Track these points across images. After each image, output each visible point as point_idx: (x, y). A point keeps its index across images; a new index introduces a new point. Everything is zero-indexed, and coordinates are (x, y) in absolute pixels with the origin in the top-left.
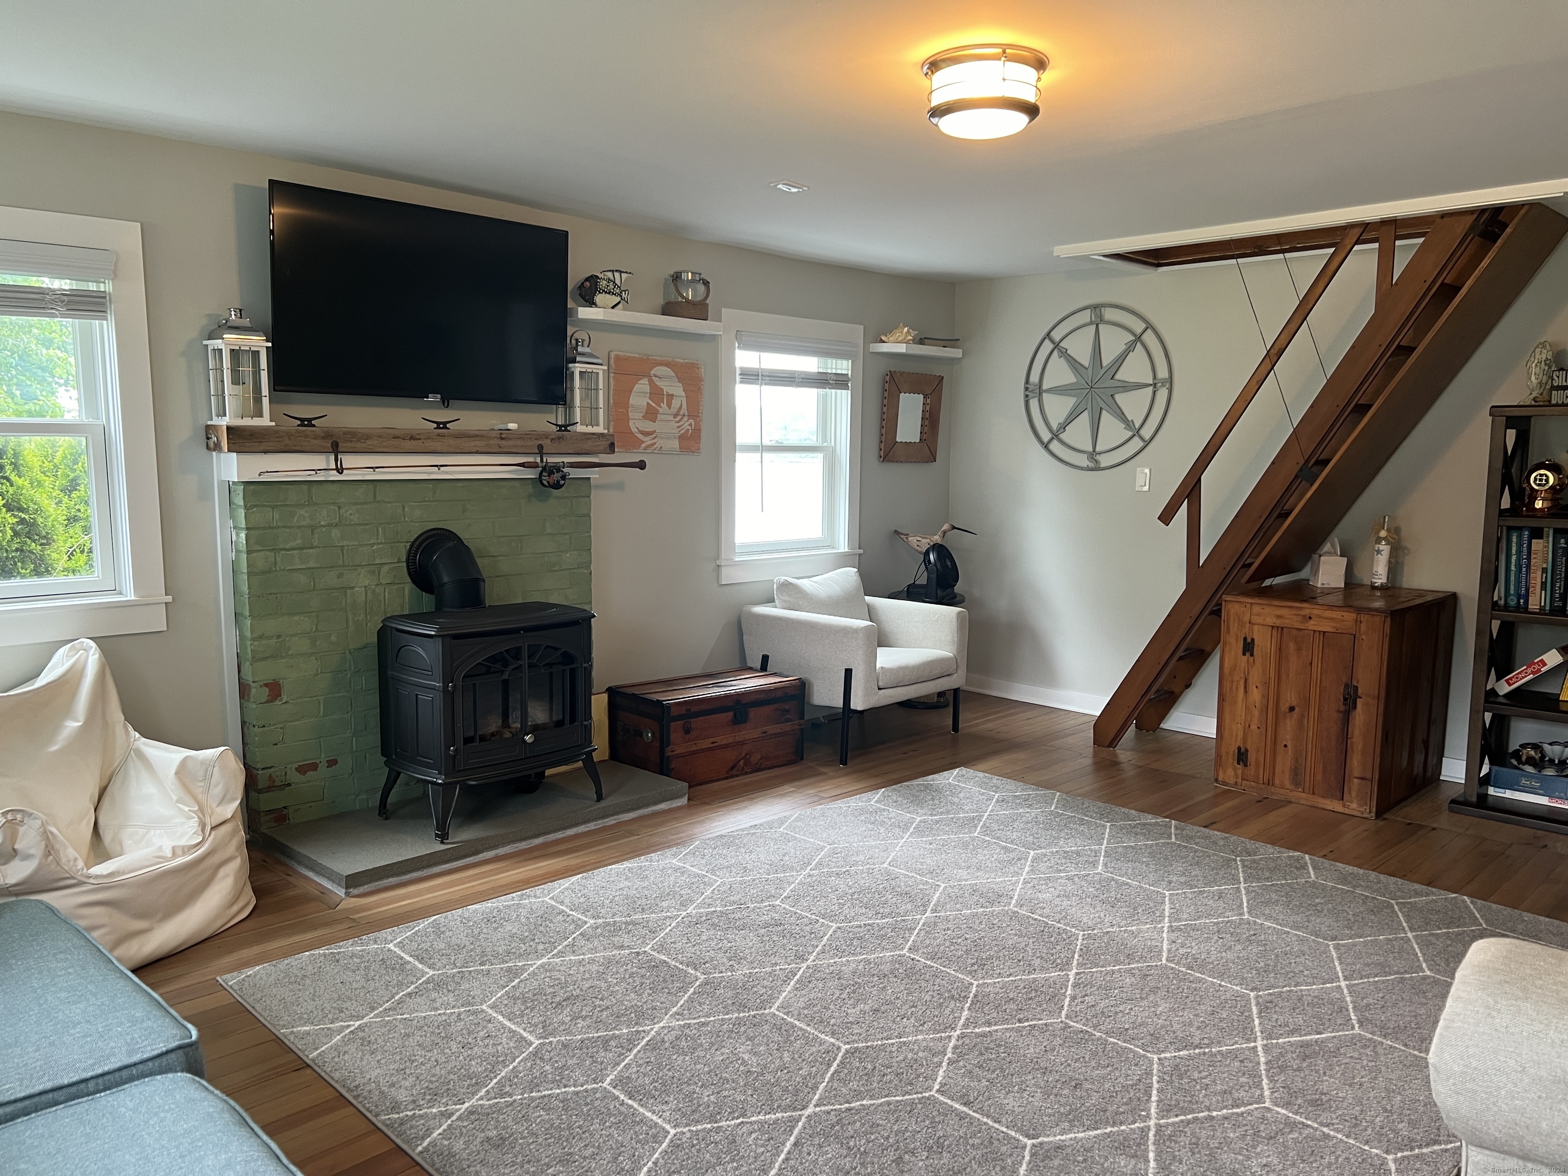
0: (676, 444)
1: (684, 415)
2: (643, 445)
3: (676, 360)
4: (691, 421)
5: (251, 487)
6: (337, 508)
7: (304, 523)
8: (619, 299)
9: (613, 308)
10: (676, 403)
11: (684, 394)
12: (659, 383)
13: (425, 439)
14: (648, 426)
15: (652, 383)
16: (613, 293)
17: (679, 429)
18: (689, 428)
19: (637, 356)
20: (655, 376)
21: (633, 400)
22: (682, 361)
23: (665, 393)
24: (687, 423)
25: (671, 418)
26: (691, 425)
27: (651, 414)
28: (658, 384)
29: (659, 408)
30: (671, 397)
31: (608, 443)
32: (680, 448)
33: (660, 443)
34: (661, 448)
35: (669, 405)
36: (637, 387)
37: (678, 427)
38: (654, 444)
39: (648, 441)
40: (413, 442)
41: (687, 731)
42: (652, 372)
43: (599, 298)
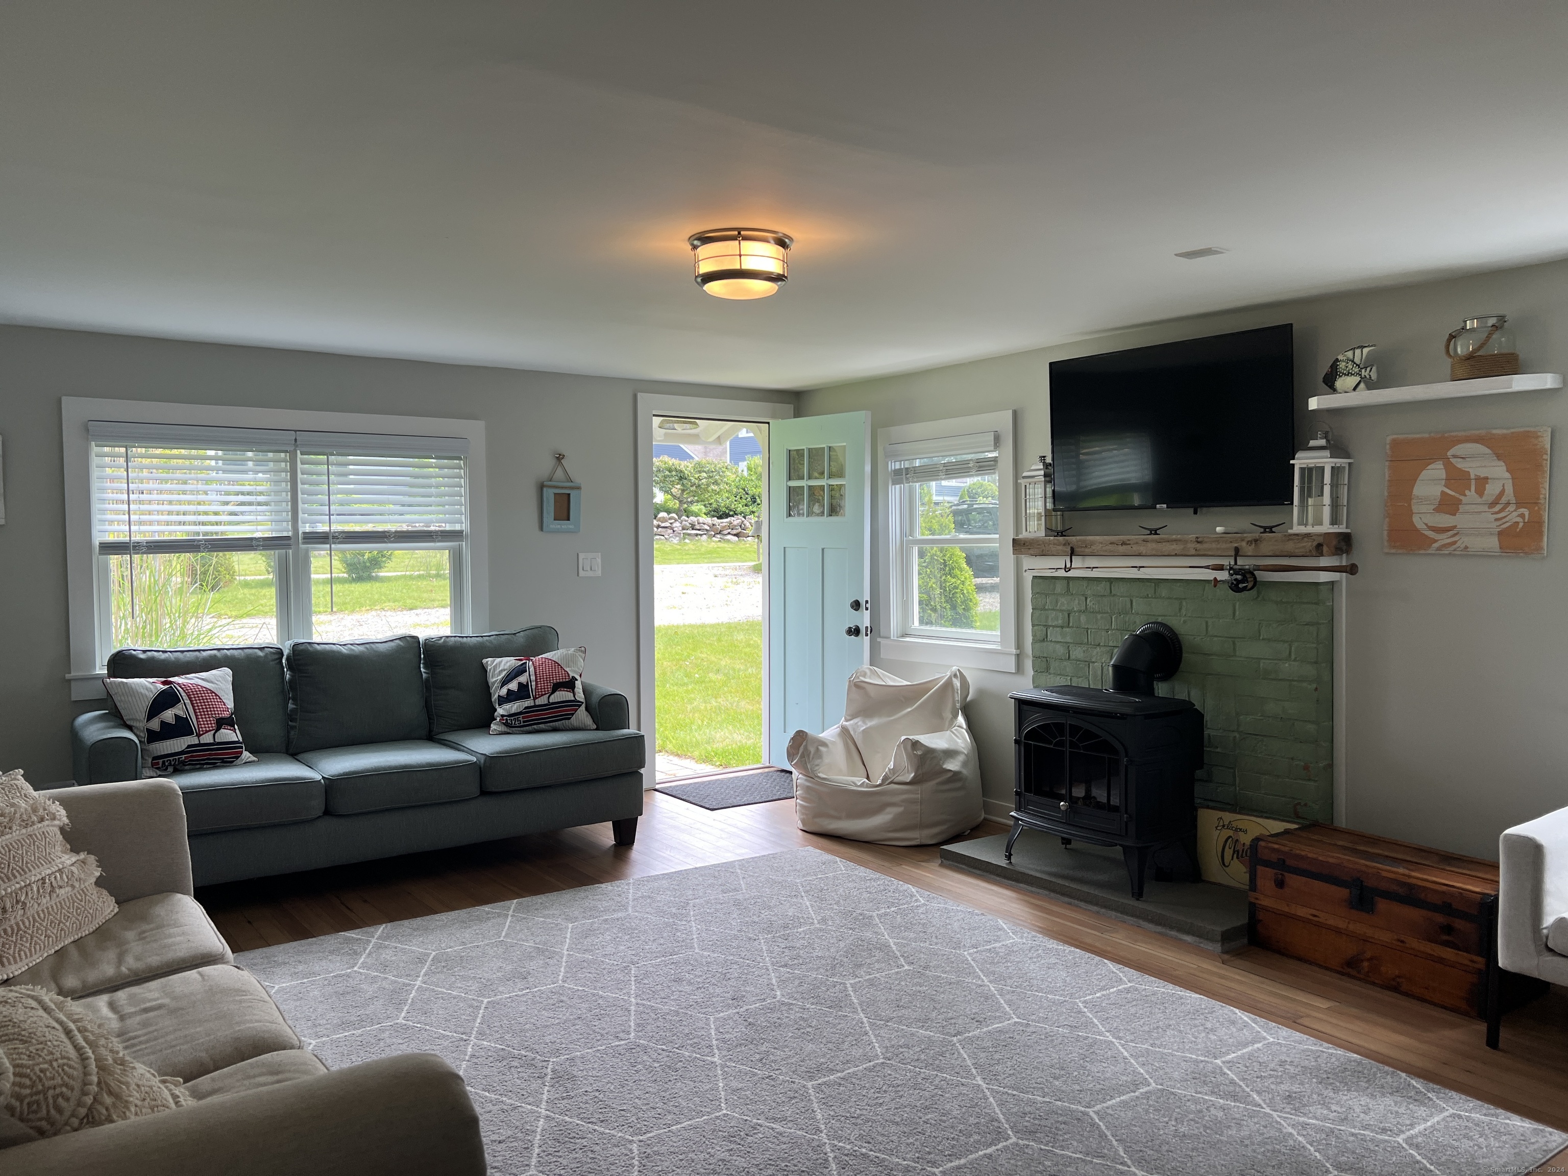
0: (1493, 543)
1: (1508, 504)
2: (1436, 545)
3: (1494, 431)
4: (1522, 510)
5: (1036, 580)
6: (1084, 599)
7: (1064, 608)
8: (1358, 379)
9: (1355, 389)
10: (1492, 490)
11: (1508, 475)
12: (1460, 464)
13: (1134, 544)
14: (1445, 520)
15: (1449, 466)
16: (1352, 374)
17: (1500, 522)
18: (1519, 519)
19: (1427, 435)
20: (1455, 456)
21: (1420, 490)
22: (1505, 431)
23: (1472, 476)
24: (1515, 514)
25: (1486, 508)
26: (1522, 516)
27: (1448, 505)
28: (1459, 466)
29: (1462, 497)
30: (1482, 482)
31: (1315, 543)
32: (1500, 548)
33: (1463, 541)
34: (1466, 547)
35: (1480, 492)
36: (1425, 474)
37: (1496, 520)
38: (1455, 542)
39: (1444, 539)
40: (1124, 547)
41: (1280, 884)
42: (1449, 453)
43: (1340, 383)
